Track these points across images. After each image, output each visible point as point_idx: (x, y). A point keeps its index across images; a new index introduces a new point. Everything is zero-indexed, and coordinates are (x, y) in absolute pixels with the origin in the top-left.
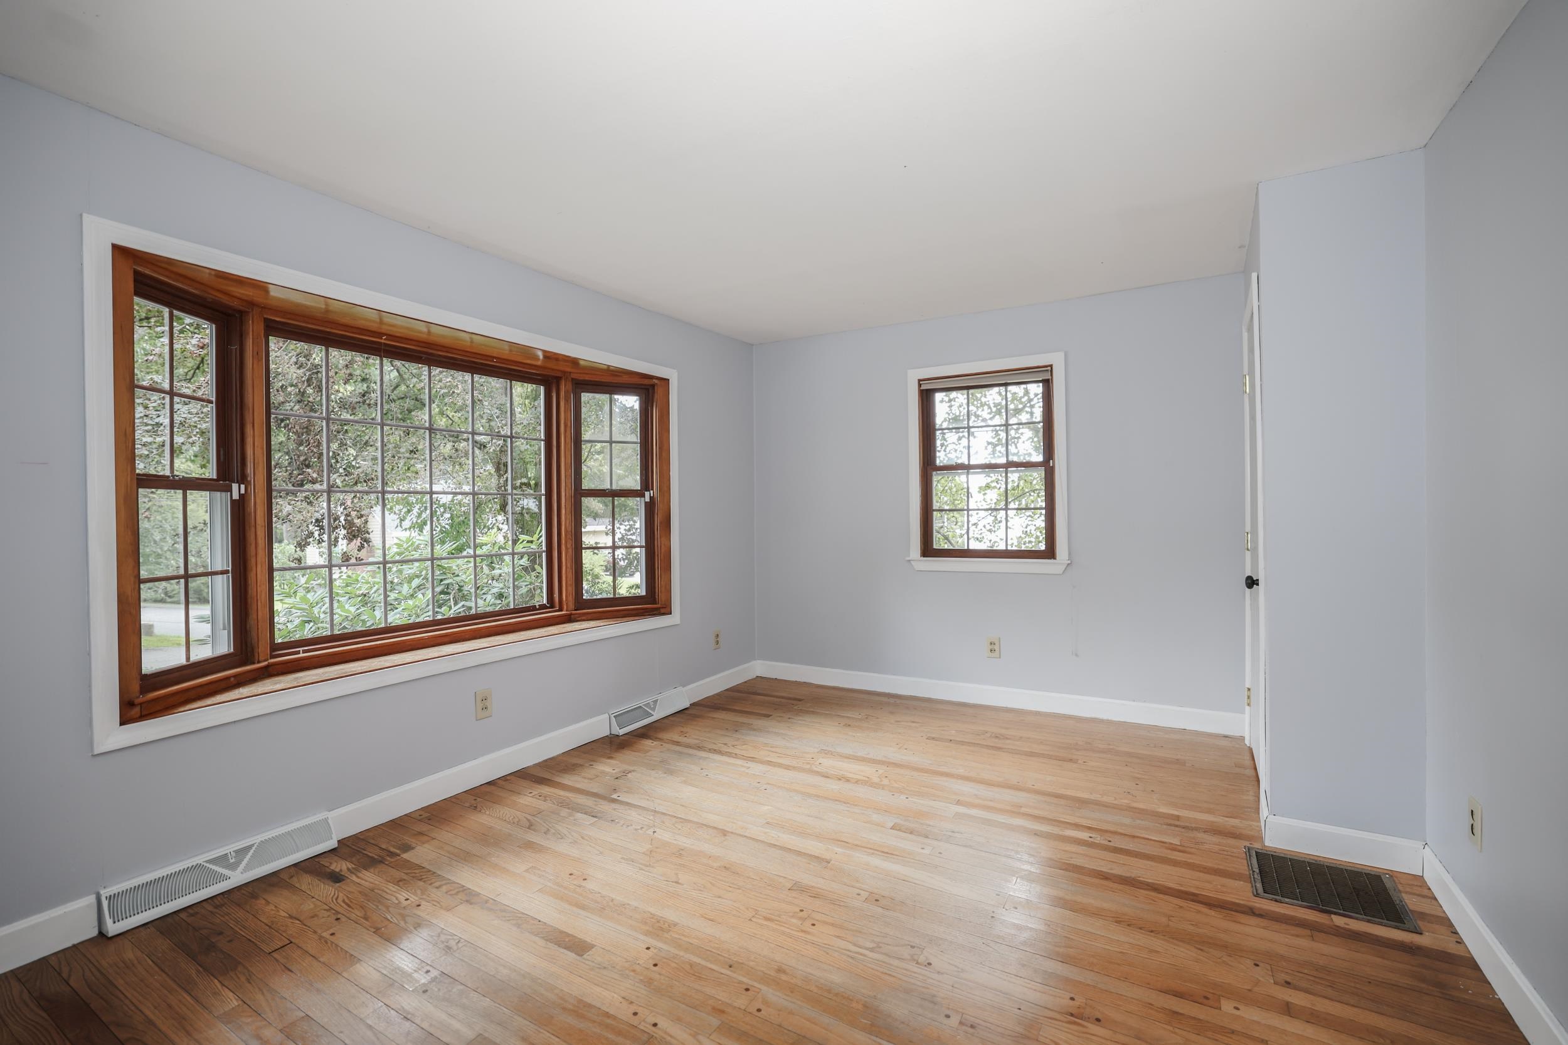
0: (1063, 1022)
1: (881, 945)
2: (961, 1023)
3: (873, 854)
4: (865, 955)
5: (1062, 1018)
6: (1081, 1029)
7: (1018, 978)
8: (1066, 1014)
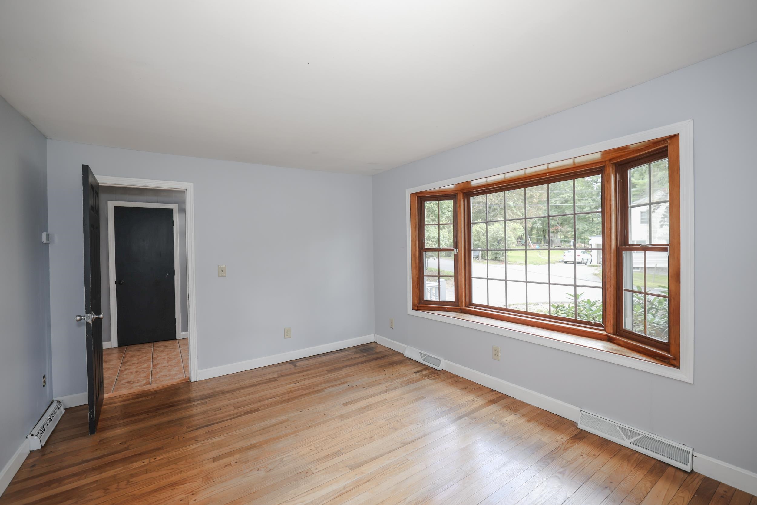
0: (195, 490)
1: (281, 462)
2: (231, 464)
3: (344, 488)
4: (281, 456)
5: (196, 490)
6: (187, 492)
7: (222, 491)
8: (195, 493)
